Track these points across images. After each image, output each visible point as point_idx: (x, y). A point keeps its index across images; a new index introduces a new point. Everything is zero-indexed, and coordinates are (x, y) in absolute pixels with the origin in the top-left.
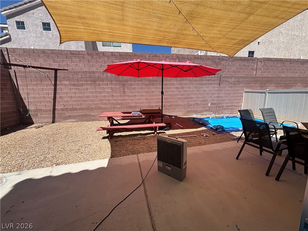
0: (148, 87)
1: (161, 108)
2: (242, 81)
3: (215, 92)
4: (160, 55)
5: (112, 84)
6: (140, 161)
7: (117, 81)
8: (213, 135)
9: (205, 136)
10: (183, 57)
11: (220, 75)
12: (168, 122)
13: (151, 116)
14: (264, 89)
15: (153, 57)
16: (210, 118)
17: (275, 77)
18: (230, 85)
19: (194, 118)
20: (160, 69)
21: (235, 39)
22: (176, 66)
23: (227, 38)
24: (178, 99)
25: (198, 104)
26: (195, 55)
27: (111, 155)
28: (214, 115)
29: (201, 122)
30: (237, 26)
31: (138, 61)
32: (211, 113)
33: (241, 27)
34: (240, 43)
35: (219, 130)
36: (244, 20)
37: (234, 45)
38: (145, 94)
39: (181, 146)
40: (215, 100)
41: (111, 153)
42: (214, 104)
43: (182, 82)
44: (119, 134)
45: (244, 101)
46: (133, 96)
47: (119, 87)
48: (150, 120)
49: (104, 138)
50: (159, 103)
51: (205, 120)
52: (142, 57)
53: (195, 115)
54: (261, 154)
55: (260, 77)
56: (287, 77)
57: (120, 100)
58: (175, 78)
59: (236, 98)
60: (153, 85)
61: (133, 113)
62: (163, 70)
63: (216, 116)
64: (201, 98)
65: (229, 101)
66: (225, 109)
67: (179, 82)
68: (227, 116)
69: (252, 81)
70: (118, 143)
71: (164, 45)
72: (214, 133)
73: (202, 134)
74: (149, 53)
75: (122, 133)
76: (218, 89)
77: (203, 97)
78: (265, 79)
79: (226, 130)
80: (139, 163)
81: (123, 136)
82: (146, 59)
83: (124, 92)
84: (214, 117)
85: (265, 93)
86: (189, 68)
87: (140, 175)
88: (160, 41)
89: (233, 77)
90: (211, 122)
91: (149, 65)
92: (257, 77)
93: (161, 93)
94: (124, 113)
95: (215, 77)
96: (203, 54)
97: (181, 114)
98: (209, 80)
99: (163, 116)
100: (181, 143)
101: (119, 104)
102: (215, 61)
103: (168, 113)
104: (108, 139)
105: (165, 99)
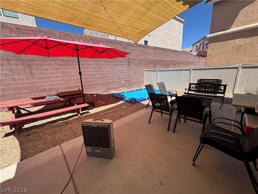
0: (63, 67)
1: (81, 89)
2: (143, 63)
3: (126, 71)
4: (72, 35)
5: (10, 65)
6: (65, 152)
7: (17, 60)
8: (130, 106)
9: (124, 108)
10: (96, 39)
11: (128, 58)
12: (90, 101)
13: (71, 98)
14: (155, 69)
15: (64, 35)
16: (125, 92)
17: (160, 60)
18: (136, 66)
19: (113, 94)
20: (74, 49)
21: (138, 29)
22: (91, 47)
23: (133, 27)
24: (97, 78)
25: (114, 82)
26: (107, 39)
27: (21, 156)
28: (127, 89)
29: (119, 97)
30: (140, 18)
31: (45, 38)
32: (125, 88)
33: (143, 19)
34: (142, 33)
35: (133, 102)
36: (145, 14)
37: (138, 34)
38: (60, 75)
39: (107, 128)
40: (127, 78)
41: (22, 153)
42: (126, 81)
43: (98, 63)
44: (32, 124)
45: (145, 77)
46: (45, 78)
47: (22, 67)
48: (70, 102)
49: (7, 135)
50: (78, 83)
51: (122, 94)
52: (49, 34)
53: (113, 91)
54: (162, 115)
55: (152, 60)
56: (166, 60)
57: (26, 84)
58: (91, 59)
59: (140, 75)
60: (69, 65)
61: (48, 97)
62: (77, 50)
63: (129, 90)
64: (116, 76)
65: (136, 78)
66: (134, 84)
67: (95, 63)
68: (136, 89)
69: (149, 63)
70: (31, 137)
71: (75, 24)
72: (130, 104)
73: (121, 107)
74: (59, 31)
75: (35, 123)
76: (128, 69)
77: (118, 76)
78: (155, 62)
79: (137, 100)
80: (64, 155)
81: (38, 125)
82: (56, 37)
83: (32, 74)
84: (127, 91)
85: (156, 71)
86: (103, 50)
87: (66, 169)
88: (69, 19)
89: (137, 59)
90: (126, 96)
91: (60, 44)
92: (151, 60)
93: (79, 73)
94: (34, 99)
95: (124, 59)
96: (113, 39)
97: (101, 92)
98: (120, 62)
99: (84, 96)
100: (107, 125)
101: (26, 88)
102: (123, 46)
103: (89, 92)
104: (14, 135)
105: (84, 79)
